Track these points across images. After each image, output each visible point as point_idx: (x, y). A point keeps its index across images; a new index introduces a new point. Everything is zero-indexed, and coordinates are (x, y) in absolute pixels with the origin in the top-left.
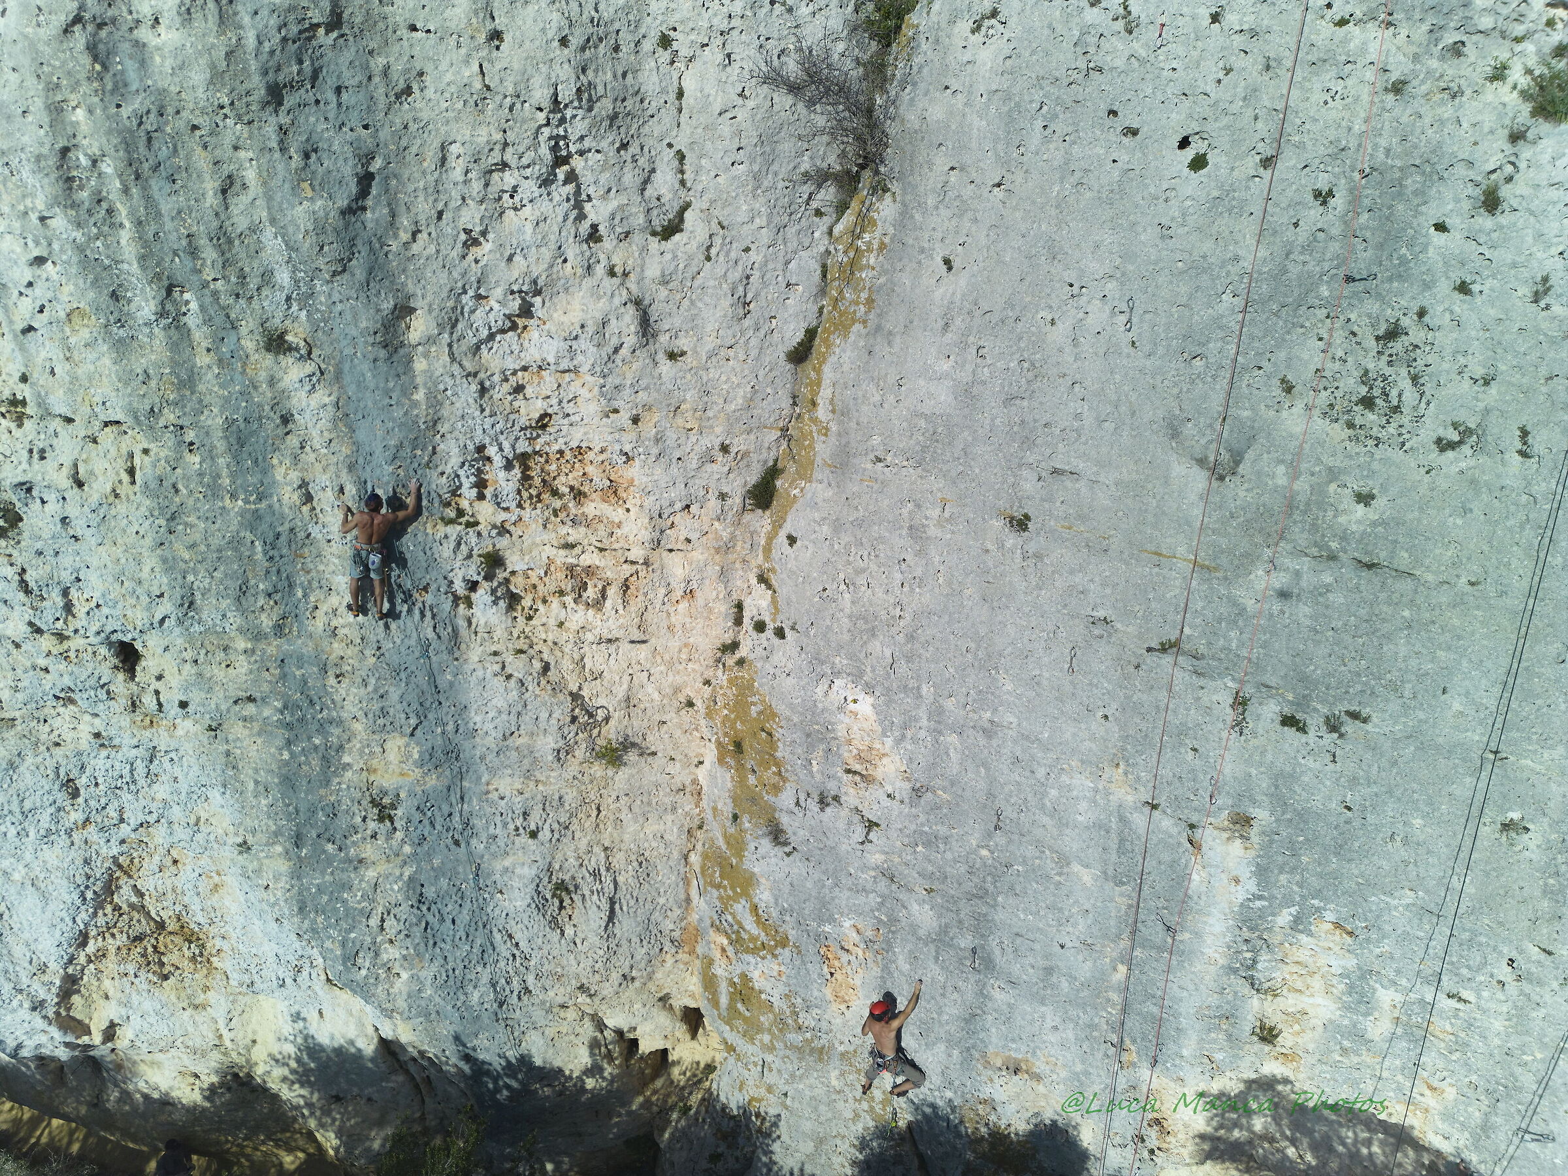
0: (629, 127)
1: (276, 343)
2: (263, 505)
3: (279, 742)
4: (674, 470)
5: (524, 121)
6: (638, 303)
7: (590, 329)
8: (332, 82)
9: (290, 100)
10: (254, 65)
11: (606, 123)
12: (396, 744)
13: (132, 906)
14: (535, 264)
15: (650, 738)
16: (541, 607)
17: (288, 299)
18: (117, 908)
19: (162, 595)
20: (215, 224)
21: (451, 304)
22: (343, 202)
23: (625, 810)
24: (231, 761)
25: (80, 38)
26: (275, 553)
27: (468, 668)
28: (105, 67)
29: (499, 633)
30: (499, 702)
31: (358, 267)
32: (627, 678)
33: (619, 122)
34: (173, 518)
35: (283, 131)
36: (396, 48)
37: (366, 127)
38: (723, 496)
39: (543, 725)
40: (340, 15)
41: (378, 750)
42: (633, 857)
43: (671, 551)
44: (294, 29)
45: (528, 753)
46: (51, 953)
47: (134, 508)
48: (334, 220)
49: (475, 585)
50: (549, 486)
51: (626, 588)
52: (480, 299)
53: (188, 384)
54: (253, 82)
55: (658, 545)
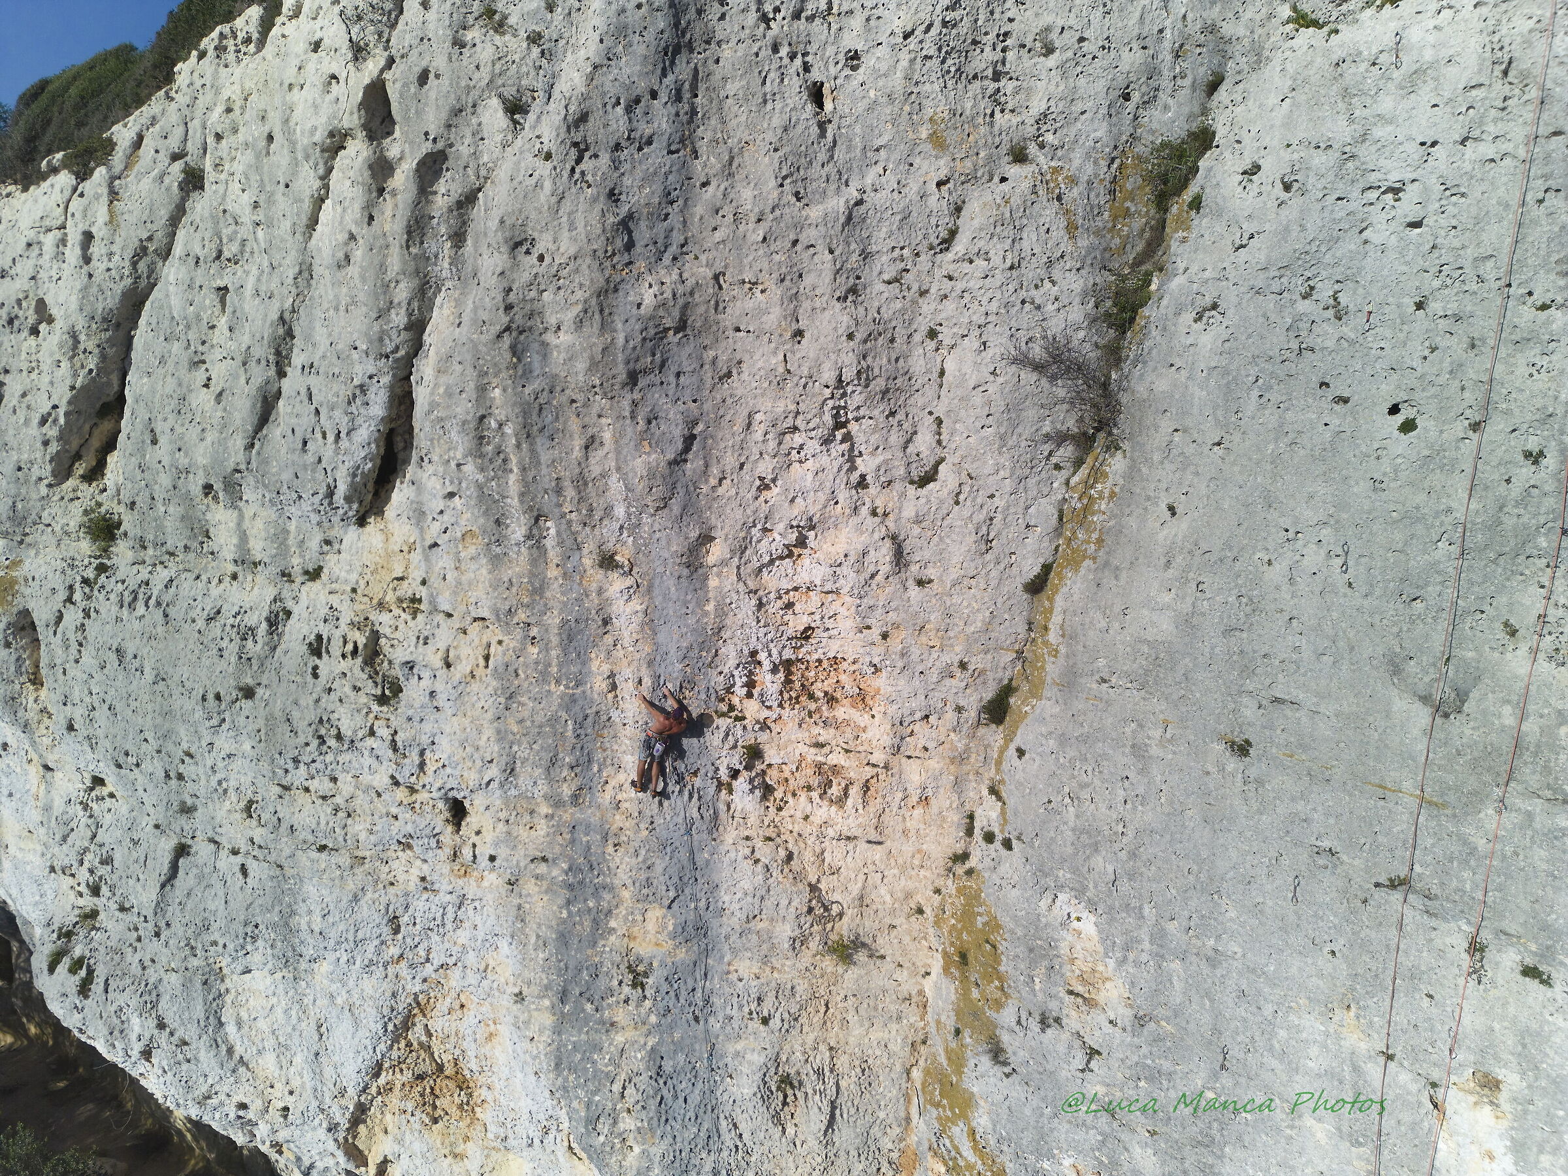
0: (897, 399)
1: (608, 562)
2: (578, 691)
3: (561, 901)
4: (916, 682)
5: (814, 396)
6: (894, 538)
7: (852, 559)
8: (674, 369)
9: (642, 382)
10: (620, 357)
11: (879, 396)
12: (656, 913)
13: (421, 1044)
14: (812, 505)
15: (880, 941)
16: (790, 798)
17: (621, 527)
18: (409, 1044)
19: (491, 761)
20: (577, 471)
21: (742, 534)
22: (670, 456)
23: (852, 1012)
24: (521, 915)
25: (507, 340)
26: (582, 731)
27: (723, 849)
28: (519, 360)
29: (753, 820)
30: (746, 884)
31: (676, 506)
32: (861, 877)
33: (890, 396)
34: (510, 697)
35: (635, 403)
36: (723, 344)
37: (695, 401)
38: (959, 709)
39: (782, 912)
40: (685, 322)
41: (639, 918)
42: (857, 1063)
43: (909, 757)
44: (652, 332)
45: (767, 938)
46: (351, 1079)
47: (484, 687)
48: (663, 468)
49: (736, 773)
50: (806, 690)
51: (866, 789)
52: (766, 531)
53: (538, 591)
54: (618, 370)
55: (898, 750)
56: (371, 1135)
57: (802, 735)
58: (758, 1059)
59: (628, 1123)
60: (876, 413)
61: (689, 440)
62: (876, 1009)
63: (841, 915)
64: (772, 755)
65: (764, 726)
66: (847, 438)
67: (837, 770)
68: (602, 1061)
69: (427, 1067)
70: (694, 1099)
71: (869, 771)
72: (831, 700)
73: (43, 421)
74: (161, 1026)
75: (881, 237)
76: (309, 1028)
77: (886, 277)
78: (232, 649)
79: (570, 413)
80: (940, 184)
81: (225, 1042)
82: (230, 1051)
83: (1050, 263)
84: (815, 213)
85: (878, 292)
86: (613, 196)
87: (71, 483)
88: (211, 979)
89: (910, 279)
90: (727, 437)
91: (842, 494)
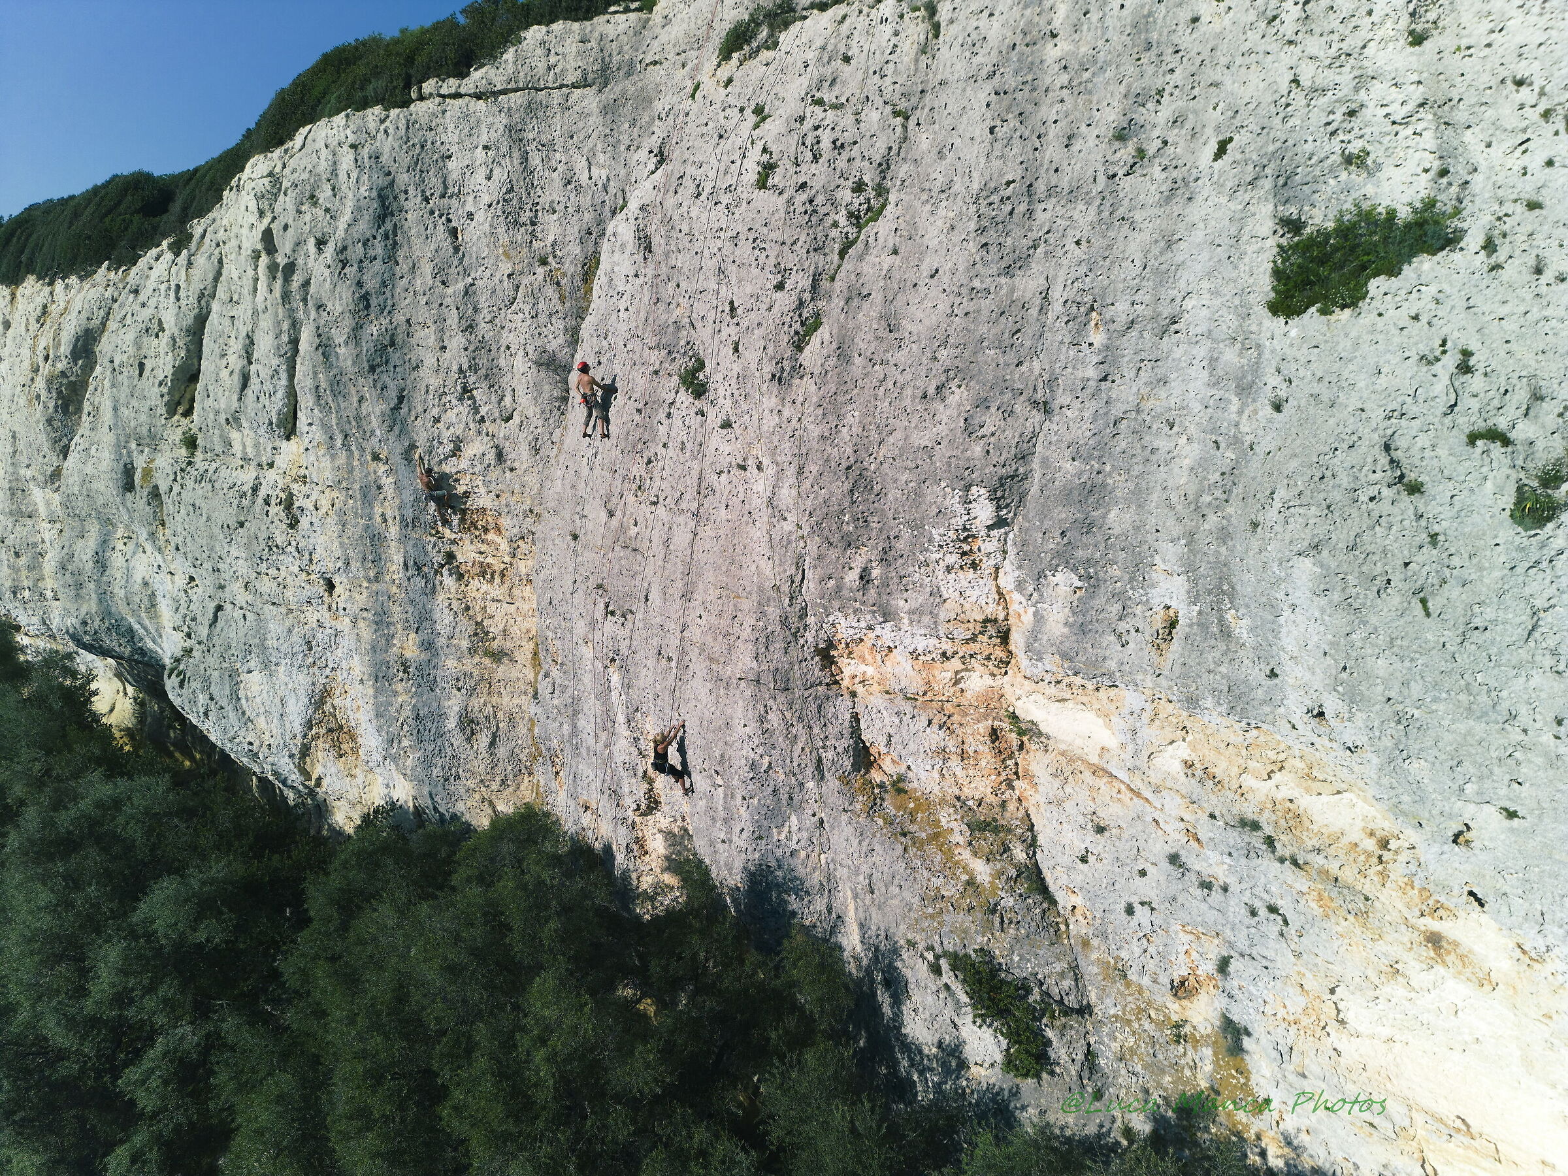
0: (493, 379)
1: (376, 457)
2: (370, 522)
3: (373, 630)
5: (451, 377)
6: (497, 447)
7: (479, 457)
8: (393, 364)
9: (378, 370)
10: (366, 359)
11: (484, 378)
12: (411, 636)
13: (330, 713)
14: (458, 430)
15: (514, 653)
16: (470, 580)
17: (379, 441)
18: (324, 712)
19: (339, 558)
20: (357, 413)
21: (429, 444)
22: (392, 406)
23: (503, 689)
24: (359, 639)
25: (321, 350)
26: (374, 544)
27: (437, 603)
28: (327, 360)
29: (452, 590)
30: (447, 621)
31: (397, 430)
32: (504, 620)
33: (490, 377)
34: (344, 525)
35: (375, 380)
36: (413, 352)
37: (403, 380)
39: (464, 635)
40: (394, 342)
41: (405, 638)
42: (507, 715)
44: (379, 347)
45: (458, 648)
46: (298, 729)
47: (332, 520)
48: (388, 412)
49: (443, 566)
50: (474, 525)
51: (503, 575)
52: (441, 443)
53: (351, 472)
54: (365, 365)
55: (514, 556)
56: (313, 765)
57: (472, 547)
58: (456, 709)
59: (406, 743)
60: (483, 385)
61: (401, 399)
62: (514, 688)
63: (494, 639)
64: (460, 558)
65: (454, 542)
66: (472, 398)
67: (489, 565)
68: (392, 710)
69: (333, 725)
70: (433, 730)
71: (503, 566)
72: (486, 530)
73: (160, 384)
74: (212, 699)
75: (483, 301)
76: (277, 701)
77: (487, 320)
78: (235, 502)
79: (350, 385)
80: (509, 276)
81: (241, 708)
82: (244, 713)
83: (550, 315)
84: (450, 291)
85: (483, 328)
86: (359, 284)
87: (176, 417)
88: (233, 674)
89: (497, 321)
90: (418, 396)
91: (472, 425)
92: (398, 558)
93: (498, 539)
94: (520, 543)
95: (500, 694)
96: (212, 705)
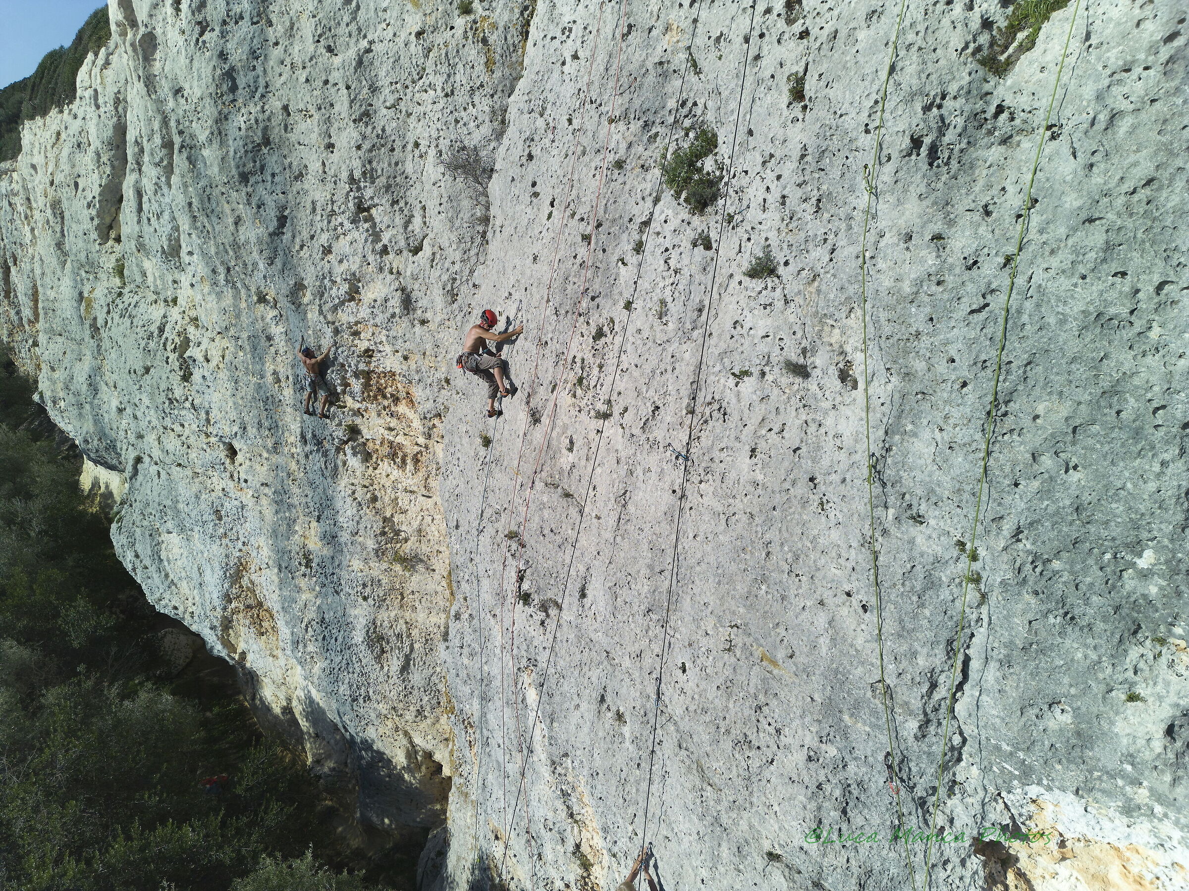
0: (398, 192)
1: (262, 299)
2: (262, 381)
3: (274, 511)
5: (341, 189)
6: (403, 290)
7: (378, 303)
8: (270, 171)
9: (252, 180)
10: (233, 163)
11: (383, 190)
12: (313, 524)
13: (248, 588)
14: (354, 264)
15: (432, 560)
16: (379, 462)
18: (241, 587)
19: (235, 421)
20: (232, 239)
21: (318, 283)
22: (271, 229)
23: (418, 602)
24: (262, 517)
26: (267, 407)
27: (339, 489)
28: (194, 166)
30: (349, 513)
31: (278, 262)
32: (420, 518)
33: (393, 189)
34: (236, 383)
35: (249, 195)
36: (294, 154)
37: (283, 193)
39: (368, 532)
40: (268, 139)
41: (307, 526)
42: (423, 635)
43: (436, 442)
44: (250, 146)
45: (364, 548)
46: (217, 602)
47: (223, 375)
48: (266, 238)
49: (346, 442)
50: (381, 391)
51: (416, 460)
52: (334, 282)
53: (238, 316)
54: (234, 172)
55: (429, 437)
56: (236, 638)
57: (380, 421)
58: (363, 621)
59: (311, 648)
60: (384, 201)
61: (282, 220)
62: (431, 602)
63: (406, 540)
64: (366, 433)
65: (358, 413)
66: (370, 219)
67: (400, 446)
68: (296, 607)
69: (251, 601)
71: (417, 449)
72: (396, 400)
73: (89, 206)
74: (137, 556)
75: (383, 73)
76: (196, 568)
77: (388, 104)
79: (223, 200)
80: (419, 34)
81: (164, 570)
82: (167, 576)
83: (472, 91)
84: (337, 61)
85: (383, 117)
86: (223, 56)
87: (111, 243)
88: (154, 533)
89: (402, 106)
90: (303, 217)
91: (371, 258)
92: (295, 427)
93: (410, 414)
94: (436, 421)
95: (414, 608)
96: (137, 562)
